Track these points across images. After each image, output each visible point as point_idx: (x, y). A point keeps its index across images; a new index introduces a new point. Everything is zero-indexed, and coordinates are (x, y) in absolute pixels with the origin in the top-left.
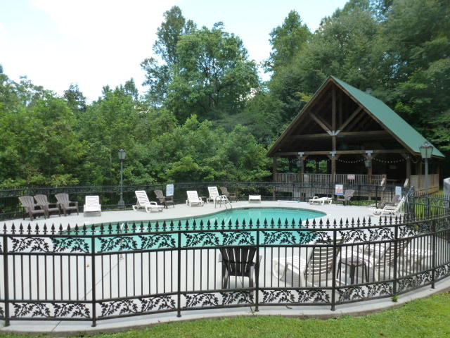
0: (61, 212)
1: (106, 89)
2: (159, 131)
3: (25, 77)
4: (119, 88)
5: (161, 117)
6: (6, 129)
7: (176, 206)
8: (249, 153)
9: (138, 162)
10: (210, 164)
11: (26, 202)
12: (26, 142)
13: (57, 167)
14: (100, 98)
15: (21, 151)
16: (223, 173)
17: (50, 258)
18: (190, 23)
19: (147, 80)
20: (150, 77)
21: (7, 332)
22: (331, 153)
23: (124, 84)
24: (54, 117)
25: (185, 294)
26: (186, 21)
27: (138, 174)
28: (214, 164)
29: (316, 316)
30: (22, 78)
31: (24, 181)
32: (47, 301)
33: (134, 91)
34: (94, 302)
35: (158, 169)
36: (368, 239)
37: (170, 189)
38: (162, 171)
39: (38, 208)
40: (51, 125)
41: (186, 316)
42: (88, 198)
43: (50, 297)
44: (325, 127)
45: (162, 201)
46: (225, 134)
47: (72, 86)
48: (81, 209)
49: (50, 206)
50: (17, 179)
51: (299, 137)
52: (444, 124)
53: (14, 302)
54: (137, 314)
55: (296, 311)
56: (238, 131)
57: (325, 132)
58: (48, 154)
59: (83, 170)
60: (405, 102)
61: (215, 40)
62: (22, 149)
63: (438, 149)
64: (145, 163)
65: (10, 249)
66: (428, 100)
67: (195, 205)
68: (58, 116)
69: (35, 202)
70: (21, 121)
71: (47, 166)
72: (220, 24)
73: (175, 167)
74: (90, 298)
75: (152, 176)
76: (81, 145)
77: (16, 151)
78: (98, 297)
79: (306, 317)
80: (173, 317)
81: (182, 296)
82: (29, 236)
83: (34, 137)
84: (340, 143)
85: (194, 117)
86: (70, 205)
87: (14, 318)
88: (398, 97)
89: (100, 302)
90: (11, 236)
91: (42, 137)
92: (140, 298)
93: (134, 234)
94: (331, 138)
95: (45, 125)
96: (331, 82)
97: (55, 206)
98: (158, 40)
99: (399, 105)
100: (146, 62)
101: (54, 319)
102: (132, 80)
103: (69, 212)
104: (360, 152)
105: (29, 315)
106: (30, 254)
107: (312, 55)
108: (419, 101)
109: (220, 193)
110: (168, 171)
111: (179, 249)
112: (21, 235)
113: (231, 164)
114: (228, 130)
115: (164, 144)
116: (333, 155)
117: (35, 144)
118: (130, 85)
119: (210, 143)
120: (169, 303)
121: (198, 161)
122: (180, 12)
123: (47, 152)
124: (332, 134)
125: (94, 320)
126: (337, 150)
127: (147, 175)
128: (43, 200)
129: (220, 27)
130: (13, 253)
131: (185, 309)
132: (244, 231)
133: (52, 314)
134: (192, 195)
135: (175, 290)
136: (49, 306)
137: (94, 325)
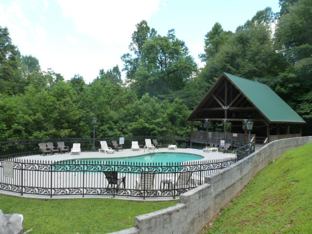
0: (60, 152)
1: (102, 72)
2: (126, 103)
3: (50, 69)
4: (109, 71)
5: (127, 94)
6: (37, 103)
7: (124, 150)
8: (183, 116)
9: (111, 122)
10: (156, 124)
11: (42, 146)
12: (47, 110)
13: (64, 125)
14: (98, 77)
15: (45, 115)
16: (165, 129)
17: (37, 172)
18: (153, 30)
19: (125, 67)
20: (127, 66)
21: (22, 198)
22: (224, 120)
23: (112, 69)
24: (63, 96)
25: (86, 188)
26: (151, 29)
27: (111, 129)
28: (158, 124)
29: (136, 201)
30: (48, 69)
31: (45, 133)
32: (35, 187)
33: (118, 73)
34: (51, 189)
35: (124, 126)
36: (161, 171)
37: (122, 141)
38: (126, 127)
39: (48, 149)
40: (61, 101)
41: (86, 197)
42: (74, 145)
43: (37, 186)
44: (221, 104)
45: (116, 147)
46: (168, 104)
47: (76, 75)
48: (70, 151)
49: (54, 149)
50: (42, 131)
51: (206, 109)
52: (307, 101)
53: (24, 187)
54: (67, 194)
55: (130, 198)
56: (176, 102)
57: (221, 107)
58: (59, 118)
59: (80, 126)
60: (282, 85)
61: (165, 44)
62: (45, 114)
63: (302, 117)
64: (116, 123)
65: (24, 168)
66: (298, 85)
67: (134, 150)
68: (65, 95)
69: (47, 146)
70: (45, 99)
71: (58, 125)
72: (173, 30)
73: (134, 125)
74: (50, 187)
75: (119, 131)
76: (78, 112)
77: (41, 116)
78: (53, 187)
79: (132, 201)
80: (81, 197)
81: (85, 189)
82: (30, 164)
83: (51, 108)
84: (230, 114)
85: (147, 94)
86: (65, 148)
87: (24, 193)
88: (278, 82)
89: (54, 189)
90: (24, 164)
91: (56, 108)
92: (68, 189)
93: (66, 165)
94: (224, 111)
95: (58, 100)
96: (223, 76)
97: (56, 149)
98: (132, 42)
99: (278, 87)
100: (124, 56)
101: (38, 194)
102: (117, 66)
103: (64, 152)
104: (240, 120)
105: (29, 192)
106: (30, 170)
107: (225, 54)
108: (291, 85)
109: (152, 143)
110: (129, 128)
111: (84, 171)
112: (27, 163)
113: (170, 123)
114: (171, 101)
115: (128, 111)
116: (225, 121)
117: (52, 111)
118: (116, 69)
119: (156, 111)
120: (79, 192)
121: (148, 122)
122: (146, 24)
123: (59, 116)
124: (225, 108)
125: (51, 195)
126: (227, 118)
127: (116, 130)
128: (51, 146)
129: (172, 32)
130: (25, 170)
131: (86, 194)
132: (109, 165)
133: (37, 192)
134: (135, 144)
135: (82, 186)
136: (36, 189)
137: (51, 197)
